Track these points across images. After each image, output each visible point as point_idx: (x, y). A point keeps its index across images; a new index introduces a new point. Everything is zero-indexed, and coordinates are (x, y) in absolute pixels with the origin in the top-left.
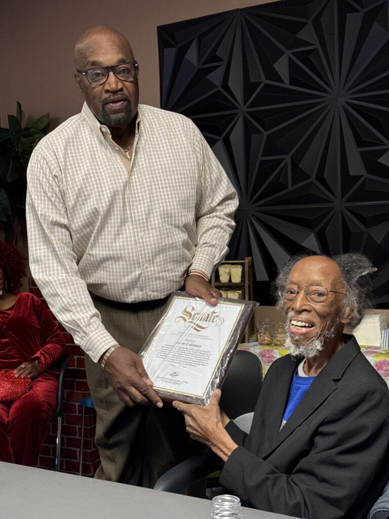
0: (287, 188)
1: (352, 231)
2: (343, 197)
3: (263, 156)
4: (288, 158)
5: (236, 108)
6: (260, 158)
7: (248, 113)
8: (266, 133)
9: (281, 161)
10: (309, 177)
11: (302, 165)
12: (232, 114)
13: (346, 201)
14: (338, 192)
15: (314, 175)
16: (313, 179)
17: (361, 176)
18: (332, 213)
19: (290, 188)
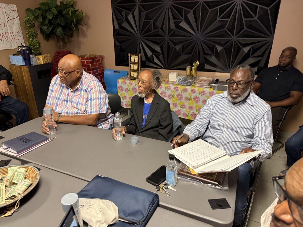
0: (152, 31)
1: (170, 46)
2: (168, 35)
3: (145, 20)
4: (152, 21)
5: (136, 3)
6: (144, 21)
7: (140, 5)
8: (146, 12)
9: (150, 22)
10: (158, 28)
11: (156, 24)
12: (134, 5)
13: (169, 37)
14: (167, 34)
15: (160, 28)
16: (160, 29)
17: (174, 29)
18: (165, 40)
19: (153, 31)
